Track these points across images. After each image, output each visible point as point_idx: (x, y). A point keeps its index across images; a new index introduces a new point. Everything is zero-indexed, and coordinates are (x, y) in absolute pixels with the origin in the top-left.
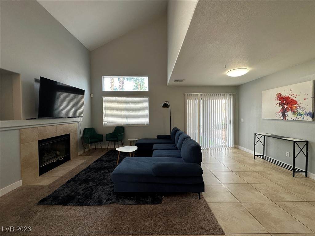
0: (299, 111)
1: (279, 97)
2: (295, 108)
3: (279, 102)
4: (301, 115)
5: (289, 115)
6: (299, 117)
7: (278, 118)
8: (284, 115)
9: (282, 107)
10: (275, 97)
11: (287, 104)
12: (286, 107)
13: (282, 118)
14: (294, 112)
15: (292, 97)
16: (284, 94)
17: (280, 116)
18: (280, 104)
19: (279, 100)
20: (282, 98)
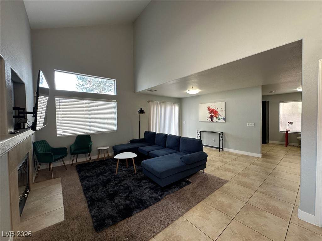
0: (219, 117)
1: (209, 109)
2: (217, 115)
3: (209, 111)
4: (220, 119)
5: (214, 119)
6: (219, 120)
7: (208, 121)
8: (212, 119)
9: (210, 114)
10: (206, 109)
11: (213, 113)
12: (213, 114)
13: (211, 121)
14: (217, 117)
15: (215, 109)
16: (212, 107)
17: (209, 120)
18: (209, 113)
19: (209, 110)
20: (210, 109)
